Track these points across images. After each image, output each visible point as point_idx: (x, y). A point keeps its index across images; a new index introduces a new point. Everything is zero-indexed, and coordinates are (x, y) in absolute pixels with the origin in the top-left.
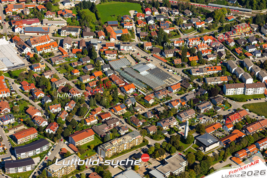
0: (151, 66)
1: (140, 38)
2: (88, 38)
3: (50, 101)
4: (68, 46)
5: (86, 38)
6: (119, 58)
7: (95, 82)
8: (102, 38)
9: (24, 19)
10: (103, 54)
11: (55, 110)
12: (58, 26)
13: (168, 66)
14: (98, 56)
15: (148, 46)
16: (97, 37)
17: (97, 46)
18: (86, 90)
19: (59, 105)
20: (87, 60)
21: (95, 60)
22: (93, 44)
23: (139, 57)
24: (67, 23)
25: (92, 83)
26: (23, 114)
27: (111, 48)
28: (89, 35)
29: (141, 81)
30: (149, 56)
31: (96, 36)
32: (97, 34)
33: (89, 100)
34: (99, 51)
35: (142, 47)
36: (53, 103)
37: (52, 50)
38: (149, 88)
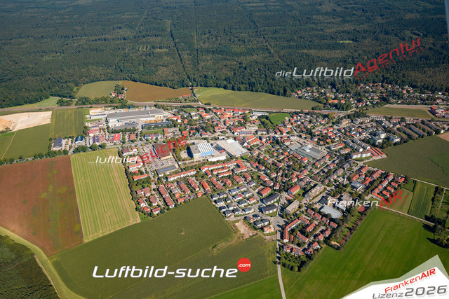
0: (310, 146)
1: (297, 132)
3: (269, 171)
4: (264, 140)
5: (271, 135)
8: (279, 134)
9: (236, 127)
10: (283, 142)
11: (274, 176)
12: (254, 129)
13: (318, 146)
15: (304, 136)
18: (283, 163)
19: (275, 173)
20: (277, 147)
21: (281, 146)
24: (258, 127)
26: (258, 180)
27: (285, 138)
28: (272, 132)
29: (309, 155)
32: (275, 132)
33: (288, 168)
35: (300, 136)
37: (257, 142)
38: (314, 159)
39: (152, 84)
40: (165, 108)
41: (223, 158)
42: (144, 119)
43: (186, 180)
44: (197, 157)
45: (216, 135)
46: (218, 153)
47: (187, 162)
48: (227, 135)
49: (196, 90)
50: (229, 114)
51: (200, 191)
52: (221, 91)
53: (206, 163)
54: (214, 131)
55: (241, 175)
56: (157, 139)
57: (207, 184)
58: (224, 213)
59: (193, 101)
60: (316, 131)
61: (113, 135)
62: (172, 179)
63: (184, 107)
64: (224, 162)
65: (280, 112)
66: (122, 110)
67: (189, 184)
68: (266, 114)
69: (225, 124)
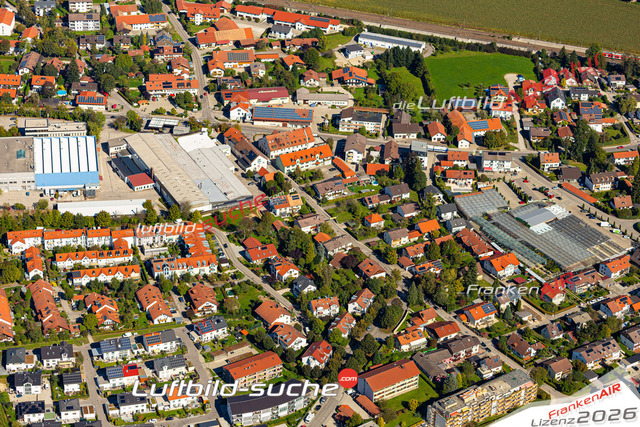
0: (558, 211)
1: (530, 143)
2: (404, 137)
3: (313, 288)
4: (356, 157)
5: (399, 139)
6: (480, 190)
7: (422, 246)
8: (439, 139)
9: (251, 87)
10: (440, 178)
11: (324, 310)
12: (334, 107)
13: (600, 213)
14: (429, 182)
15: (551, 162)
16: (426, 136)
17: (425, 159)
18: (398, 263)
19: (335, 299)
20: (402, 192)
21: (421, 193)
22: (418, 153)
23: (527, 189)
24: (354, 100)
25: (414, 248)
26: (247, 319)
27: (460, 163)
28: (407, 130)
29: (533, 248)
30: (552, 187)
31: (423, 134)
32: (426, 129)
33: (406, 289)
34: (431, 170)
35: (534, 163)
36: (320, 294)
37: (317, 164)
38: (551, 265)
44: (15, 189)
48: (198, 116)
55: (179, 287)
64: (126, 223)
65: (491, 48)
69: (206, 70)
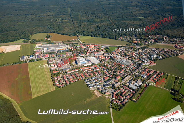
1: (120, 54)
3: (108, 70)
6: (118, 59)
7: (116, 65)
9: (95, 52)
11: (110, 72)
13: (128, 60)
18: (114, 67)
20: (112, 60)
23: (121, 58)
24: (104, 52)
26: (104, 73)
27: (115, 57)
29: (124, 64)
32: (111, 54)
33: (116, 69)
37: (104, 58)
39: (62, 34)
40: (67, 44)
41: (90, 64)
42: (58, 49)
43: (74, 73)
44: (79, 64)
45: (87, 55)
46: (88, 62)
47: (75, 66)
48: (91, 55)
49: (79, 37)
50: (93, 47)
51: (80, 78)
52: (90, 37)
53: (83, 66)
54: (86, 54)
55: (97, 71)
56: (63, 56)
57: (83, 75)
58: (89, 87)
59: (78, 41)
60: (128, 54)
61: (45, 55)
62: (69, 73)
63: (74, 44)
64: (90, 66)
65: (113, 46)
66: (49, 45)
67: (75, 75)
68: (108, 47)
69: (91, 51)
